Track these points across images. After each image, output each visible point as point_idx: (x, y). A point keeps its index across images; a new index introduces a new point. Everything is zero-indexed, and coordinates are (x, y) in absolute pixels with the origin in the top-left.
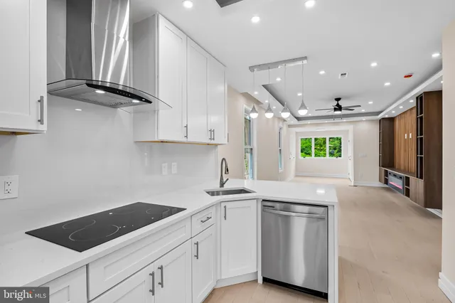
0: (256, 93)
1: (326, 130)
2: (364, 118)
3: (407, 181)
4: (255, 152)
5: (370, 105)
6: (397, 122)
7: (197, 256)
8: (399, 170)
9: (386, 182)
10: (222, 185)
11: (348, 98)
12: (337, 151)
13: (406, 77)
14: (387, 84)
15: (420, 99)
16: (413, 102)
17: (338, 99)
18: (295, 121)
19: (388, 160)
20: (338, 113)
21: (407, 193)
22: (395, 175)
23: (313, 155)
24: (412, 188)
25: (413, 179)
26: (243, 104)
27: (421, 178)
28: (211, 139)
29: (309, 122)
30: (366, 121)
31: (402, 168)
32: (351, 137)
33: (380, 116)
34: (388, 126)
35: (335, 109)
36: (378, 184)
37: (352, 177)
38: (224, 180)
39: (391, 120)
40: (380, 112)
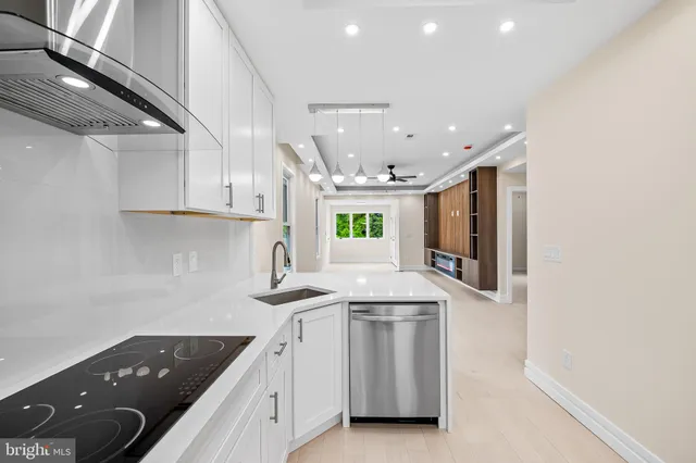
0: (301, 146)
1: (368, 205)
2: (411, 192)
3: (459, 263)
4: (294, 231)
5: (422, 178)
6: (442, 198)
7: (276, 418)
8: (445, 251)
9: (433, 265)
10: (275, 284)
11: (403, 165)
12: (377, 231)
13: (467, 148)
14: (446, 154)
15: (473, 174)
16: (465, 177)
17: (391, 167)
18: (333, 191)
19: (433, 241)
20: (392, 183)
21: (459, 276)
22: (444, 257)
23: (351, 235)
24: (465, 269)
25: (466, 261)
26: (281, 162)
27: (475, 258)
28: (259, 210)
29: (350, 193)
30: (413, 195)
31: (448, 248)
32: (394, 213)
33: (427, 190)
34: (432, 201)
36: (424, 267)
37: (397, 262)
38: (279, 277)
39: (436, 195)
40: (426, 186)
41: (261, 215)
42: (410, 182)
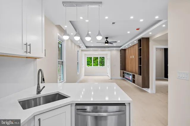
0: (66, 27)
2: (115, 49)
3: (134, 76)
4: (65, 64)
5: (119, 43)
6: (127, 51)
8: (128, 71)
9: (124, 77)
10: (39, 92)
11: (111, 37)
13: (137, 29)
14: (129, 32)
15: (140, 41)
16: (136, 42)
18: (85, 48)
19: (123, 67)
21: (134, 82)
22: (128, 74)
23: (93, 65)
24: (136, 79)
25: (136, 76)
26: (57, 33)
27: (140, 74)
28: (26, 52)
29: (92, 49)
30: (115, 50)
31: (130, 70)
32: (109, 57)
33: (121, 48)
34: (123, 52)
35: (106, 43)
36: (120, 78)
37: (110, 75)
38: (41, 88)
39: (125, 50)
40: (121, 46)
41: (28, 55)
42: (115, 45)
